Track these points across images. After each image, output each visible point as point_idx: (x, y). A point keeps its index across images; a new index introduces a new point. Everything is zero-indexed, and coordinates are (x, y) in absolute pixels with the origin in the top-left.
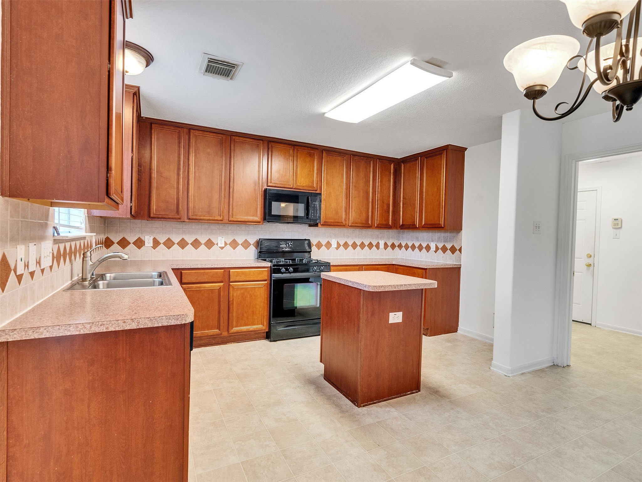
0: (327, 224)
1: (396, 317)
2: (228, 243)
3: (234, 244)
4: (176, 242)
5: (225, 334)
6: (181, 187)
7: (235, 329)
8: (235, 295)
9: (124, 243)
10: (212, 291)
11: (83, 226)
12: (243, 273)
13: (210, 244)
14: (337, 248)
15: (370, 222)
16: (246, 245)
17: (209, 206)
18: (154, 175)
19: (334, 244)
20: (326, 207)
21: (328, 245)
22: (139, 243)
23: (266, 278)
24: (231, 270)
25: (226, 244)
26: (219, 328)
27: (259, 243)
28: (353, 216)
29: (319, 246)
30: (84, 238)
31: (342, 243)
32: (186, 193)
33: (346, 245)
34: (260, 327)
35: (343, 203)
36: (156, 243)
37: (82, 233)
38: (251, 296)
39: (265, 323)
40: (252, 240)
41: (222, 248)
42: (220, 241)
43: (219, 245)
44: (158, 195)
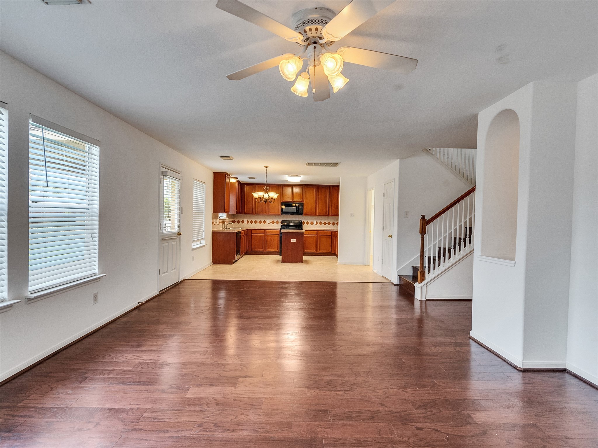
0: (306, 215)
1: (293, 241)
2: (271, 222)
3: (273, 222)
4: (254, 221)
5: (265, 251)
6: (253, 204)
7: (268, 250)
8: (268, 238)
9: (238, 222)
10: (261, 236)
11: (226, 217)
12: (270, 231)
13: (265, 222)
14: (316, 224)
15: (328, 213)
16: (277, 223)
17: (262, 209)
18: (246, 201)
19: (315, 222)
20: (306, 208)
21: (312, 223)
22: (243, 222)
23: (278, 233)
24: (267, 230)
25: (270, 222)
26: (263, 249)
27: (282, 222)
28: (319, 210)
29: (308, 223)
30: (226, 219)
31: (319, 222)
32: (255, 206)
33: (321, 223)
34: (276, 250)
35: (314, 206)
36: (248, 222)
37: (226, 218)
38: (273, 239)
39: (278, 249)
40: (280, 221)
41: (269, 224)
42: (268, 221)
43: (268, 223)
44: (247, 206)
